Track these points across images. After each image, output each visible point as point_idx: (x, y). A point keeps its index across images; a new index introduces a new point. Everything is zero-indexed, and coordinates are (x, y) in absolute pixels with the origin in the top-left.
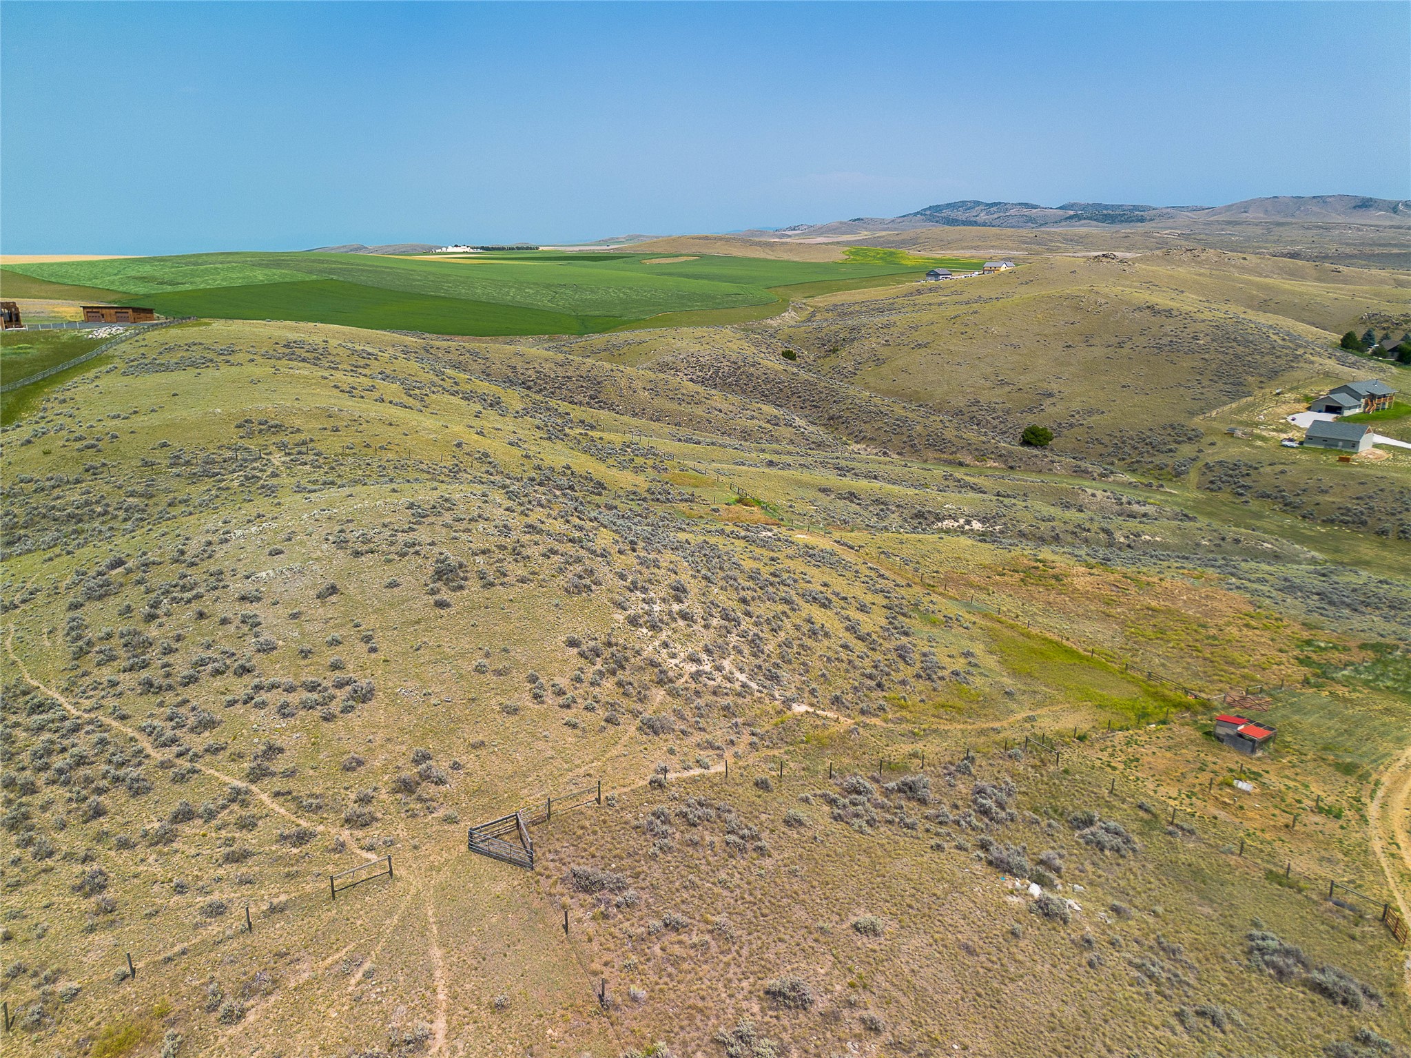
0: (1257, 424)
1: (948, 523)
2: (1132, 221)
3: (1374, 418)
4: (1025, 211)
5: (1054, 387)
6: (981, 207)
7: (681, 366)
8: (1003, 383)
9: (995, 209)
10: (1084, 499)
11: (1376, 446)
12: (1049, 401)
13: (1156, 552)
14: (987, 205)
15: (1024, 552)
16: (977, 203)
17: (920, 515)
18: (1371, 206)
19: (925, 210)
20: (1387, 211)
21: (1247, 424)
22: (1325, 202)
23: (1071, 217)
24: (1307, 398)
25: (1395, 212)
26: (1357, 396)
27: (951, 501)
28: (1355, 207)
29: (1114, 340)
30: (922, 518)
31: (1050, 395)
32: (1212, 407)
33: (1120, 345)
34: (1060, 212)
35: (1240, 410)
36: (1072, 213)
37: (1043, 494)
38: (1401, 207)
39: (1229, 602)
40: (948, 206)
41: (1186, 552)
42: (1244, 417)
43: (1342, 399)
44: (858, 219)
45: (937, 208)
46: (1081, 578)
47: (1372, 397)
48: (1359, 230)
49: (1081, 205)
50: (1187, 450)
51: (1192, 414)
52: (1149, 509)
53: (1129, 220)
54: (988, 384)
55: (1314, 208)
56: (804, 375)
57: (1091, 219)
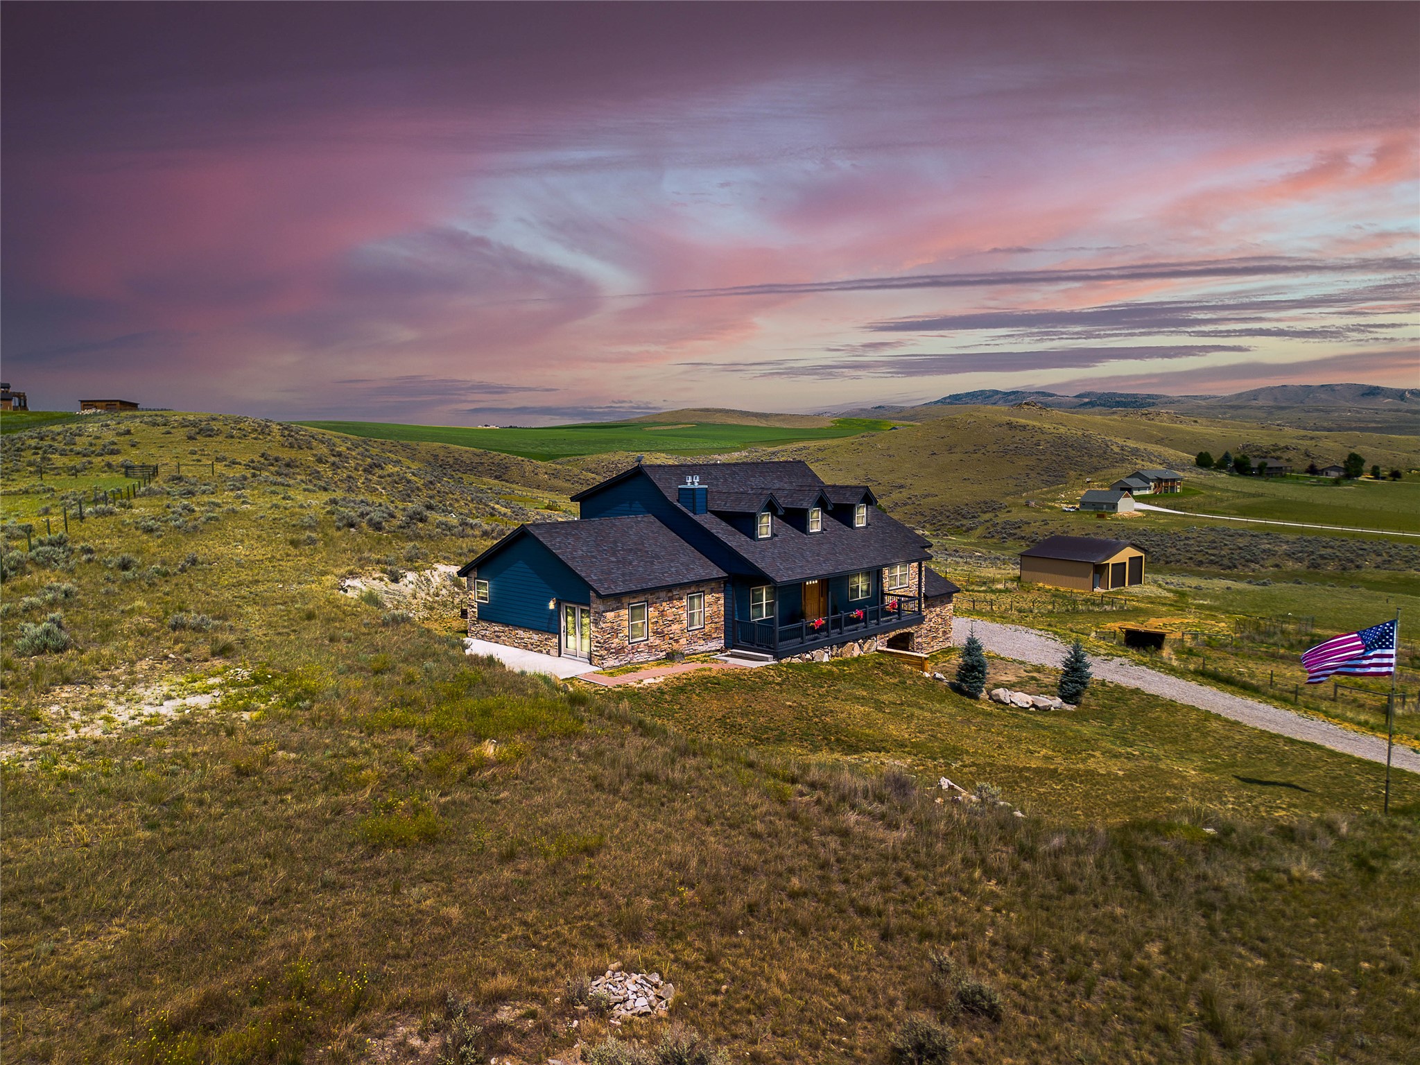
4: (1041, 399)
6: (1000, 396)
9: (1012, 397)
14: (1006, 393)
16: (996, 392)
18: (1378, 394)
19: (945, 398)
20: (1394, 398)
21: (1047, 500)
22: (1333, 390)
23: (1086, 404)
25: (1402, 400)
26: (1147, 480)
28: (1363, 395)
34: (1076, 400)
36: (1087, 400)
42: (1049, 496)
44: (879, 407)
48: (1358, 412)
49: (1097, 394)
55: (1322, 396)
57: (1104, 405)
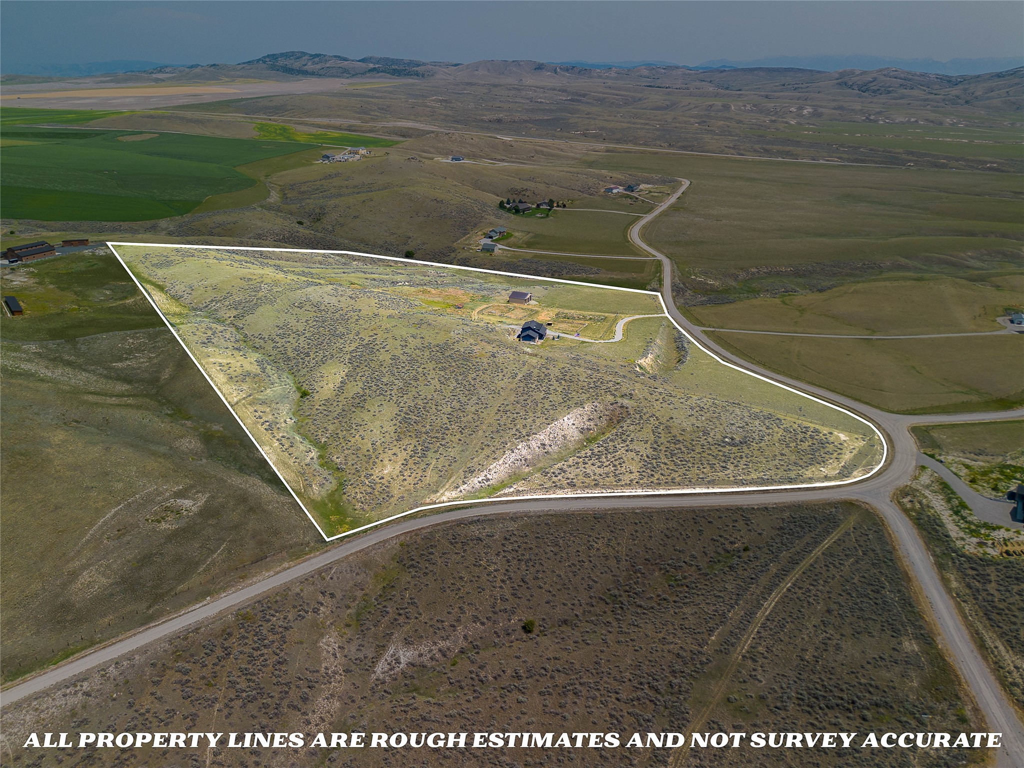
0: (470, 245)
1: (400, 284)
2: (411, 75)
3: (501, 239)
4: (339, 63)
5: (411, 234)
6: (307, 57)
7: (268, 235)
8: (393, 234)
10: (429, 274)
11: (500, 249)
12: (410, 240)
13: (448, 285)
15: (420, 288)
17: (393, 282)
19: (264, 57)
21: (468, 245)
23: (372, 70)
24: (484, 234)
25: (556, 73)
26: (497, 233)
27: (398, 278)
29: (426, 214)
30: (394, 283)
31: (410, 238)
32: (458, 240)
33: (428, 216)
34: (363, 65)
35: (466, 240)
37: (419, 273)
38: (558, 70)
39: (460, 292)
40: (282, 55)
41: (453, 284)
42: (467, 242)
43: (492, 234)
45: (274, 57)
46: (433, 291)
47: (500, 232)
49: (375, 59)
50: (453, 255)
51: (454, 242)
52: (445, 274)
53: (409, 74)
54: (388, 235)
56: (319, 235)
57: (385, 72)
